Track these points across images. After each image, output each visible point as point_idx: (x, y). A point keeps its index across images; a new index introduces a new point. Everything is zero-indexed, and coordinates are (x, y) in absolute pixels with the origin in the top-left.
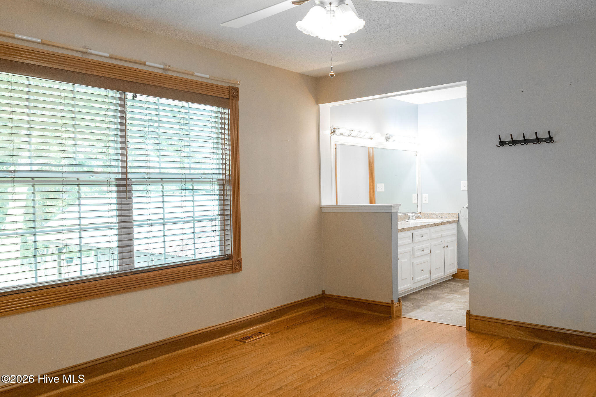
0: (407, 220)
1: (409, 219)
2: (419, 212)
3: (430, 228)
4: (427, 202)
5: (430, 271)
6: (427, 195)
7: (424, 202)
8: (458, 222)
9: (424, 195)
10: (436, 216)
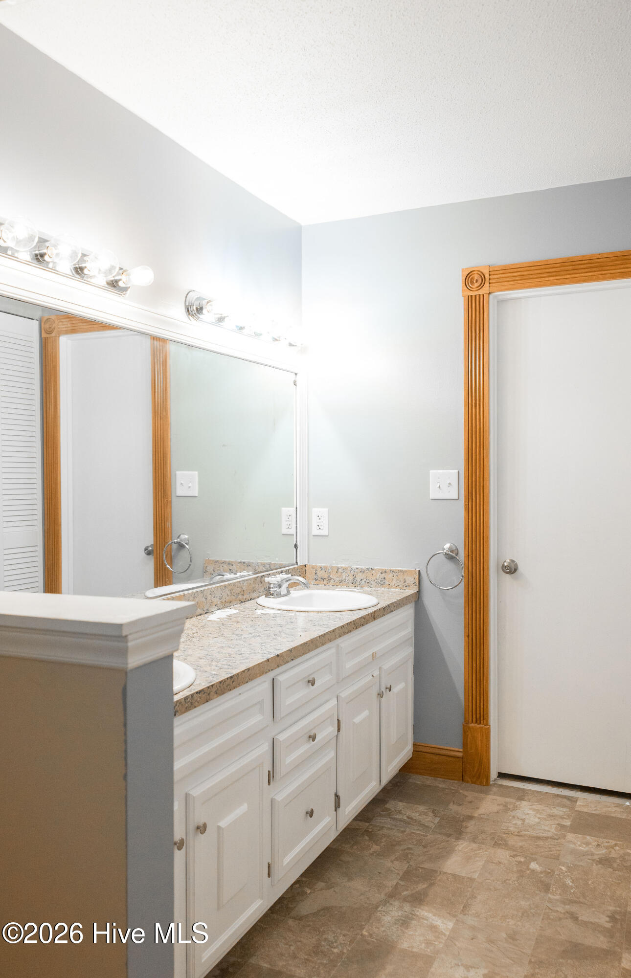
0: (262, 600)
1: (269, 594)
2: (299, 564)
3: (339, 641)
4: (325, 532)
5: (337, 796)
6: (327, 509)
7: (315, 531)
8: (417, 599)
9: (316, 511)
10: (351, 578)
